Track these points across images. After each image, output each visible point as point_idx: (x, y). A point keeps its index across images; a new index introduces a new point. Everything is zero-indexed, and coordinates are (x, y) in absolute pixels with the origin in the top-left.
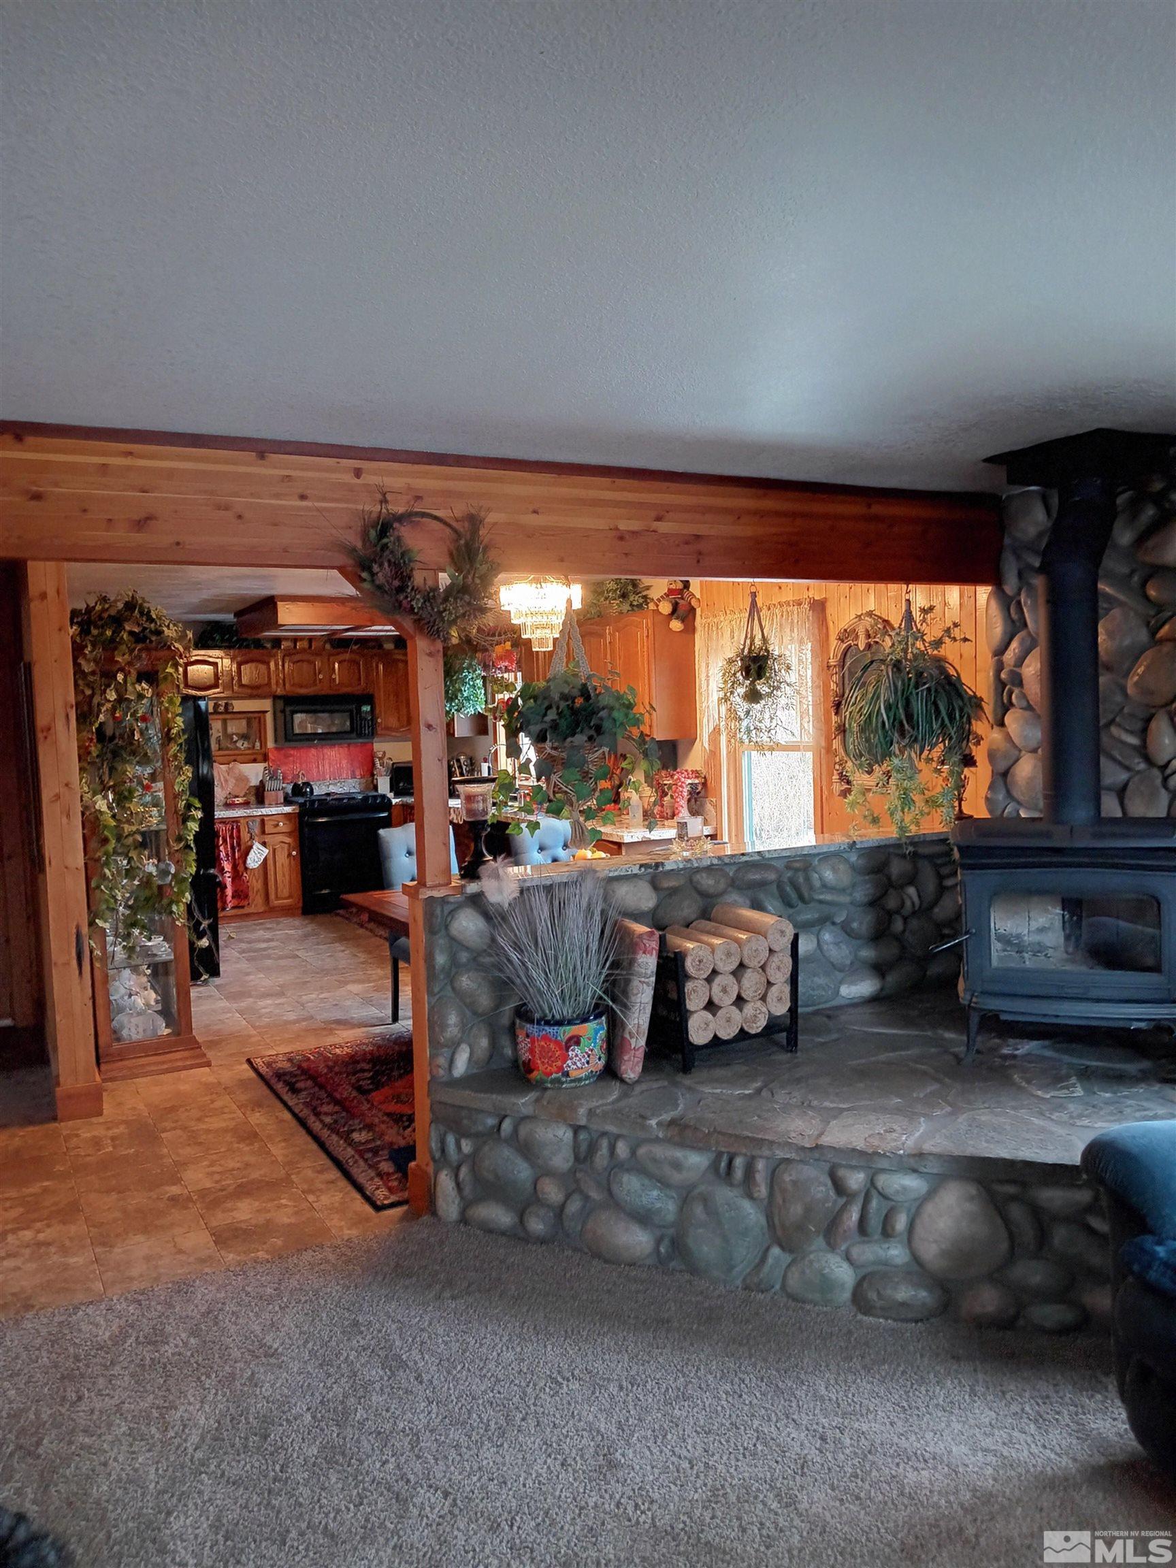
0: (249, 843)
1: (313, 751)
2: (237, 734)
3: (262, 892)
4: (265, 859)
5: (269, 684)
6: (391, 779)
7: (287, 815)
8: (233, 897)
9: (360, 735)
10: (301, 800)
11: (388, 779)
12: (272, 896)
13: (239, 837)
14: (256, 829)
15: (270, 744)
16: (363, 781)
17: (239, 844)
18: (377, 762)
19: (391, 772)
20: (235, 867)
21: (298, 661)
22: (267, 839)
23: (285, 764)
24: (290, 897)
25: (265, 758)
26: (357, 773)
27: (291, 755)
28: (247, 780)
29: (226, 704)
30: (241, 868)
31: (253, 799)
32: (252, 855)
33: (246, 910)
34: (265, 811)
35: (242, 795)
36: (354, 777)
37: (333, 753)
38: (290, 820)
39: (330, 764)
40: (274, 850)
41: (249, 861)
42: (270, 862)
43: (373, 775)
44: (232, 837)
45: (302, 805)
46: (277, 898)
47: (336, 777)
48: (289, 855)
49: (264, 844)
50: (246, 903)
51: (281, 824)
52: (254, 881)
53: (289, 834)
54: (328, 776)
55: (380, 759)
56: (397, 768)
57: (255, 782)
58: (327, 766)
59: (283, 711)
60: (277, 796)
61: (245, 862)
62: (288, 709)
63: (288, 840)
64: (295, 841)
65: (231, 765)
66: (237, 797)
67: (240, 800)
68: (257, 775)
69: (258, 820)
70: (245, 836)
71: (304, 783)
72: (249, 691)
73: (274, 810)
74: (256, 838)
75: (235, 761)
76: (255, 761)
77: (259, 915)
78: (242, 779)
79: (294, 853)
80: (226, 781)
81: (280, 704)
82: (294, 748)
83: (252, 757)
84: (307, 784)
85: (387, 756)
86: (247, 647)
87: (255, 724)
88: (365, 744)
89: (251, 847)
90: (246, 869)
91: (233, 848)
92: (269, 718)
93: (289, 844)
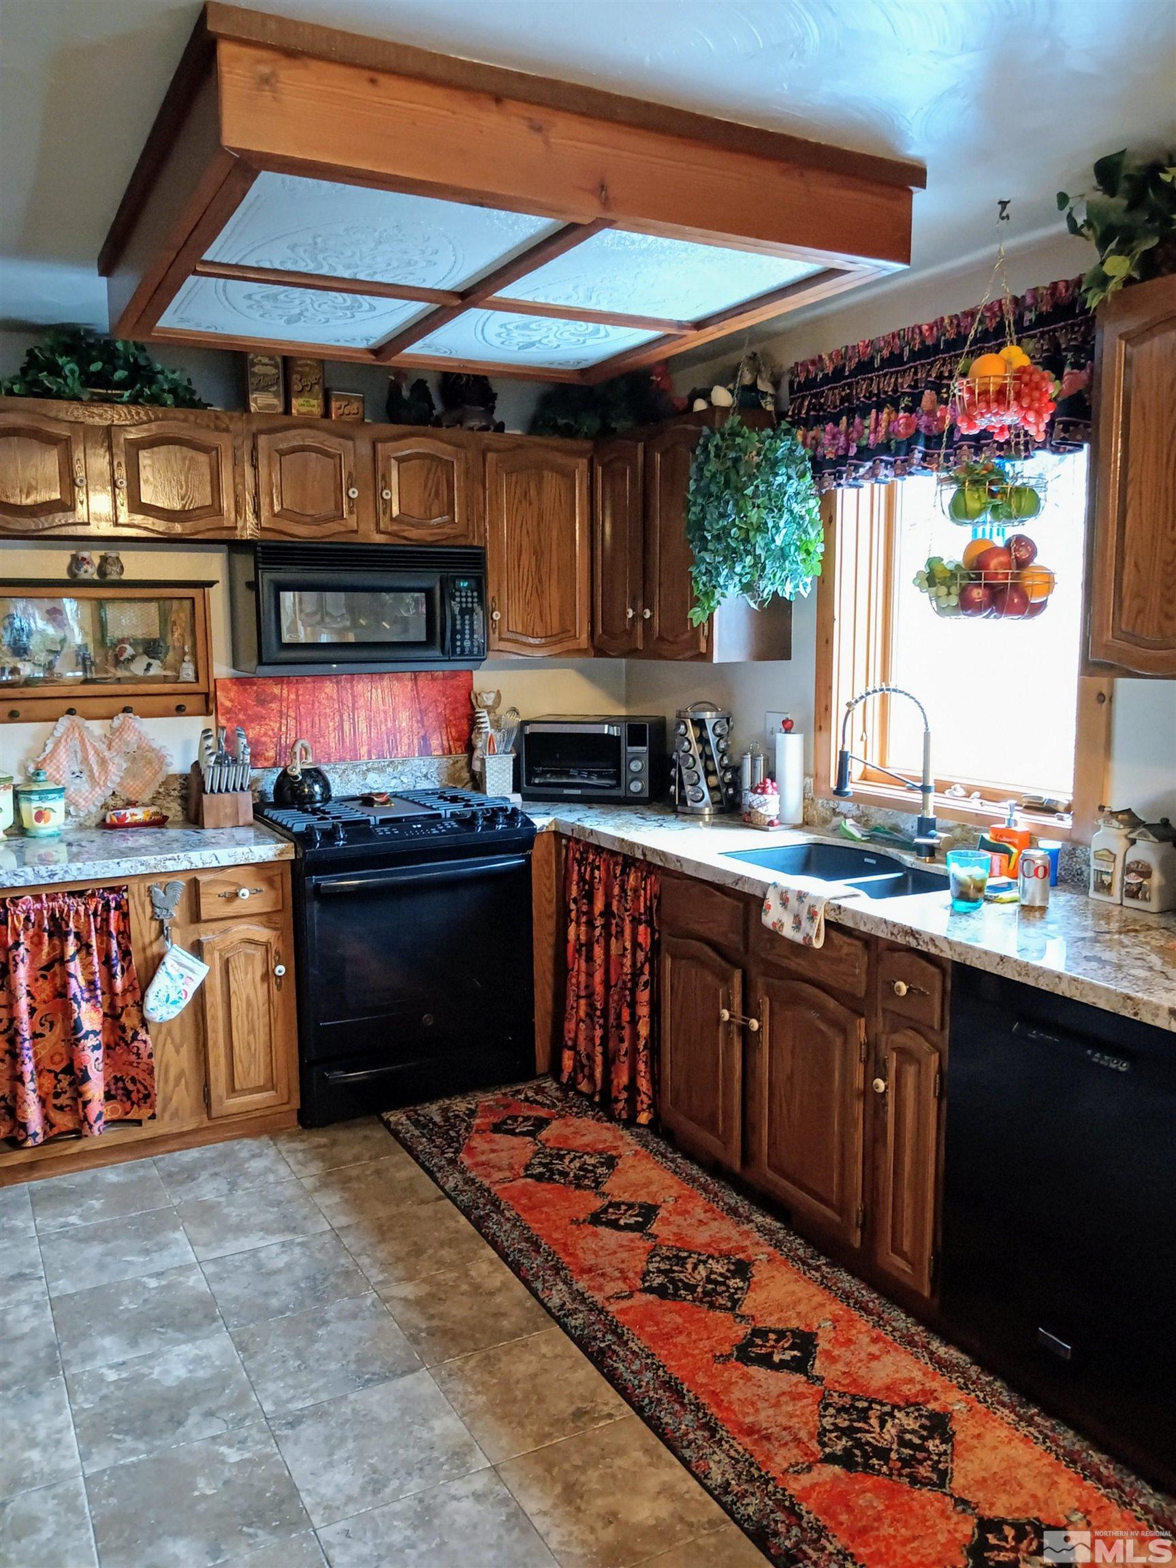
0: (155, 948)
1: (329, 688)
2: (135, 643)
3: (191, 1076)
4: (201, 993)
5: (215, 509)
6: (516, 762)
7: (260, 866)
8: (108, 1096)
9: (450, 653)
10: (298, 822)
11: (508, 762)
12: (219, 1086)
13: (125, 934)
14: (177, 912)
15: (221, 669)
16: (446, 761)
17: (126, 954)
18: (485, 718)
19: (516, 747)
20: (112, 1016)
21: (294, 450)
22: (207, 934)
23: (260, 719)
24: (271, 1085)
25: (208, 704)
26: (435, 742)
27: (274, 698)
28: (161, 760)
29: (104, 559)
30: (129, 1021)
31: (174, 810)
32: (161, 984)
33: (148, 1130)
34: (199, 858)
35: (146, 797)
36: (425, 751)
37: (377, 695)
38: (270, 882)
39: (369, 720)
40: (226, 963)
41: (151, 1001)
42: (215, 1000)
43: (470, 748)
44: (104, 932)
45: (302, 840)
46: (232, 1090)
47: (385, 753)
48: (266, 976)
49: (197, 949)
50: (144, 1113)
51: (245, 892)
52: (170, 1048)
53: (267, 919)
54: (364, 750)
55: (490, 709)
56: (533, 735)
57: (179, 764)
58: (362, 726)
59: (253, 586)
60: (236, 805)
61: (140, 1005)
62: (266, 578)
63: (263, 934)
64: (282, 937)
65: (117, 722)
66: (131, 804)
67: (139, 814)
68: (187, 745)
69: (182, 882)
70: (142, 928)
71: (306, 772)
72: (160, 526)
73: (225, 855)
74: (175, 933)
75: (126, 710)
76: (180, 710)
77: (183, 1139)
78: (144, 757)
79: (281, 969)
80: (103, 763)
81: (245, 565)
82: (279, 680)
83: (175, 701)
84: (315, 774)
85: (505, 704)
86: (155, 400)
87: (181, 614)
88: (455, 673)
89: (159, 959)
90: (144, 1023)
91: (107, 961)
92: (218, 598)
93: (267, 946)
